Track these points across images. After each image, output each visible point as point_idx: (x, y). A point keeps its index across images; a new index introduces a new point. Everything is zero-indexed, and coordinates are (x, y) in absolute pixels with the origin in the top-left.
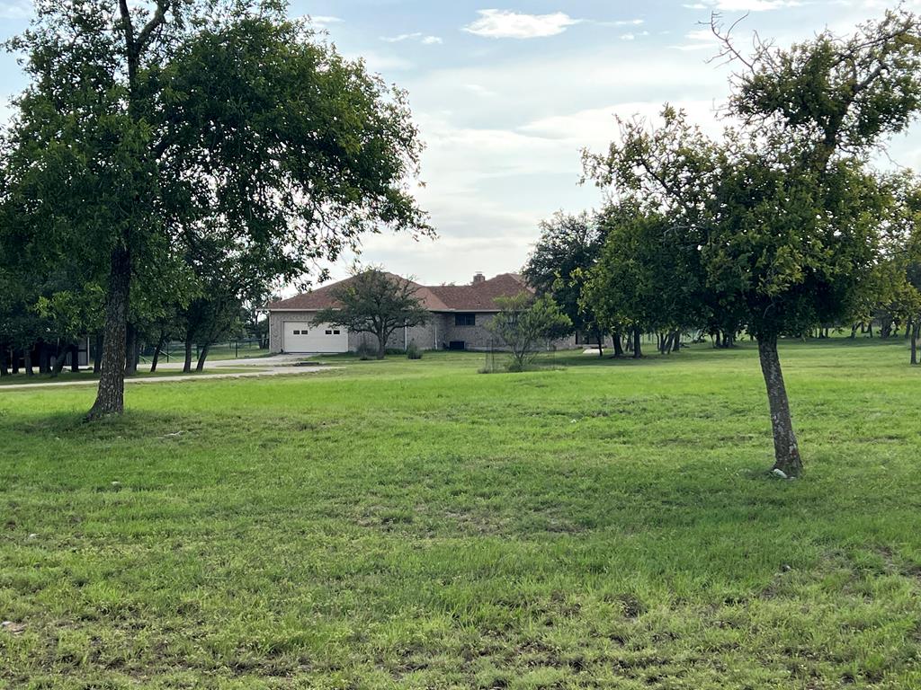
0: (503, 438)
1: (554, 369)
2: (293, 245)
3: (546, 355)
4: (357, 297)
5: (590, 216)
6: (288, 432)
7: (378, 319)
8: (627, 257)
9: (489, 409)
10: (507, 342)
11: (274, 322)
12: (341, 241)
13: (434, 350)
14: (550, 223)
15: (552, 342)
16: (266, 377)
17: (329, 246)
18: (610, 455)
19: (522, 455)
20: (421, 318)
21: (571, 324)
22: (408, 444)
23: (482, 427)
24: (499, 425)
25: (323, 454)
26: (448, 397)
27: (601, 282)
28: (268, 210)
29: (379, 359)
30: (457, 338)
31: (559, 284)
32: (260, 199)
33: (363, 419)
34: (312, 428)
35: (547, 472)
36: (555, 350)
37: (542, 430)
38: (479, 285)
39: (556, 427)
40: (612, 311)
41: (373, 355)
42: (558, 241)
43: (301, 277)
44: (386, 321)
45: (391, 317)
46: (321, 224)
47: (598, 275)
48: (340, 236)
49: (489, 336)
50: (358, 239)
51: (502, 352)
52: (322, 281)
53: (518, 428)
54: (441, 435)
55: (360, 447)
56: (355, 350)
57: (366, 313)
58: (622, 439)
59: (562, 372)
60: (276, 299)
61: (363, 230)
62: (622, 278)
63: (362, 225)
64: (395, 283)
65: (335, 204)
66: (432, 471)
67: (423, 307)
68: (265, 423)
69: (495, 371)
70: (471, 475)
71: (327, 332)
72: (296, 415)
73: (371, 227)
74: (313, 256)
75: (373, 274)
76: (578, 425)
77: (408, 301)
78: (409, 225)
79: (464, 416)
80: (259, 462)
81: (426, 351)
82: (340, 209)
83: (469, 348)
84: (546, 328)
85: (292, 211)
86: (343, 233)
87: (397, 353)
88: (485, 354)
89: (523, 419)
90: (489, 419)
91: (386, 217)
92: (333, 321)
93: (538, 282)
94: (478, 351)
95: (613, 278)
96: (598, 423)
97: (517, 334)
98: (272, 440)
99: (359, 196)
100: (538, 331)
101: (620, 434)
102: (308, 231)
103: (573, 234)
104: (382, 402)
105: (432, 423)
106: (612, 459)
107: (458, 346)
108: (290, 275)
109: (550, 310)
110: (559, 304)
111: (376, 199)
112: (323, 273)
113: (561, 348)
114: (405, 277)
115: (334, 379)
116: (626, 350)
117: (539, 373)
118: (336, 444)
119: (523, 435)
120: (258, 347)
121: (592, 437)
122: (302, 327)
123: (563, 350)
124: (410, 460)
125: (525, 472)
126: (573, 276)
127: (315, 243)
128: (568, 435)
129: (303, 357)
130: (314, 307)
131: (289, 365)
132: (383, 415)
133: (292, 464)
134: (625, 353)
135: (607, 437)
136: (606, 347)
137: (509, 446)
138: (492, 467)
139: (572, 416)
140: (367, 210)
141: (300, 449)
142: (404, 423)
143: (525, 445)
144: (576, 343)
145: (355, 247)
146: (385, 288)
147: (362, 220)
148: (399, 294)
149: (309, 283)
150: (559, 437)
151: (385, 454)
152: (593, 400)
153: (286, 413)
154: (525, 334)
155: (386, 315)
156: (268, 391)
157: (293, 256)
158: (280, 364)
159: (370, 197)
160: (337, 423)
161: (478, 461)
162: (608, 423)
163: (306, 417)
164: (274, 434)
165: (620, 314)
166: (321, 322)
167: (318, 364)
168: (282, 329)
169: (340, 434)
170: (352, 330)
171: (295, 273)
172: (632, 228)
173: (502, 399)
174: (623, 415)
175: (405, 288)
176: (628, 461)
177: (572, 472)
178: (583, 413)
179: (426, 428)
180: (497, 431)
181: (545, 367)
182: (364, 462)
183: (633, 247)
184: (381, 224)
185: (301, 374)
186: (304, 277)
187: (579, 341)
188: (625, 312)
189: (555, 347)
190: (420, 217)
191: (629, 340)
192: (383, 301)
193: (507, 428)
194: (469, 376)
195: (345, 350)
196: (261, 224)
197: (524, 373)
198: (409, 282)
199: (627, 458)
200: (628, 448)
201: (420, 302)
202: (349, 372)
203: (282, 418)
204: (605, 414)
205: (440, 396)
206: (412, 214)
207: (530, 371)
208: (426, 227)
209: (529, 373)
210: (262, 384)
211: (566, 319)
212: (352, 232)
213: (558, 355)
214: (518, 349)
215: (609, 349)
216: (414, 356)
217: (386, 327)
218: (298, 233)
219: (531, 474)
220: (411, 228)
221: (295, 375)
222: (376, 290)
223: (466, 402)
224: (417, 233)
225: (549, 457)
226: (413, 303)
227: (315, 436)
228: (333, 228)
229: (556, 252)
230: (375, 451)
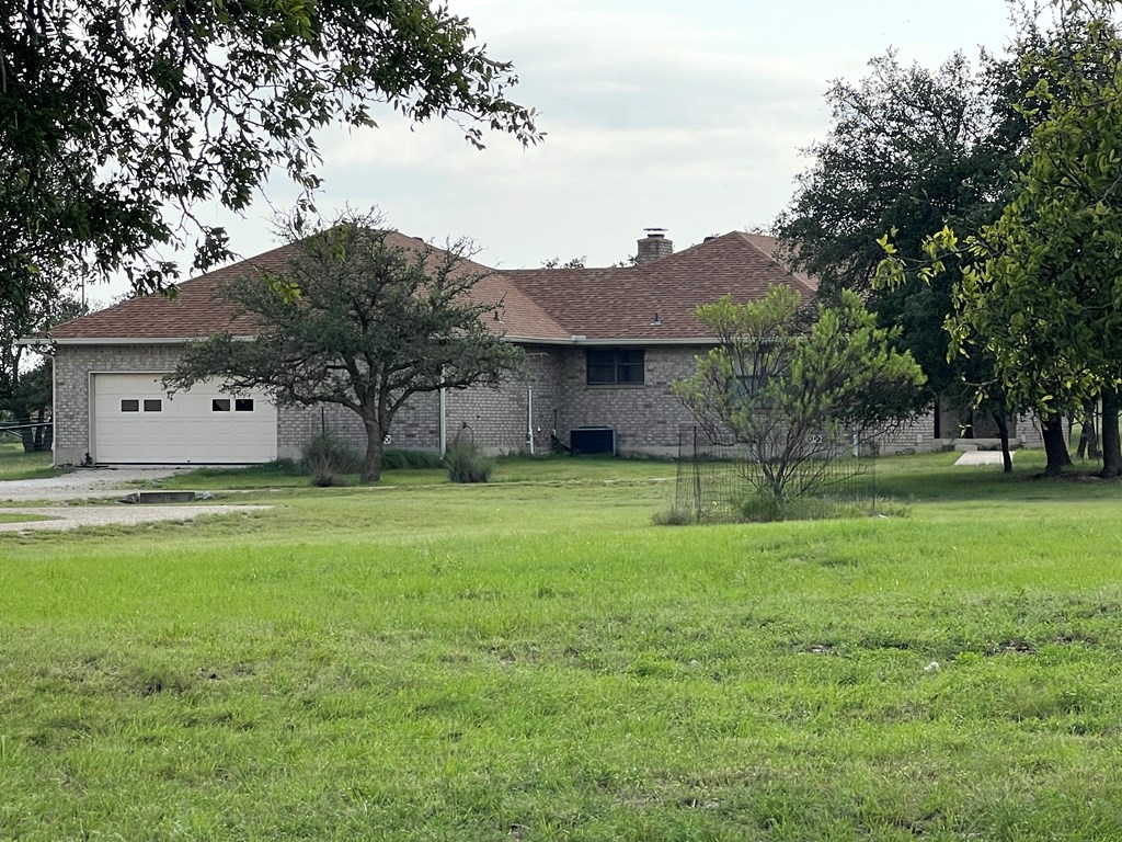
0: (727, 716)
1: (873, 513)
2: (123, 161)
3: (850, 470)
4: (303, 304)
5: (975, 69)
6: (107, 699)
7: (362, 367)
8: (1088, 197)
9: (689, 630)
10: (736, 432)
11: (66, 377)
12: (261, 146)
13: (524, 457)
14: (858, 87)
15: (869, 431)
16: (45, 536)
17: (227, 163)
18: (1040, 766)
19: (786, 768)
20: (486, 362)
21: (923, 379)
22: (456, 736)
23: (668, 685)
24: (717, 678)
25: (211, 764)
26: (566, 595)
27: (1011, 267)
28: (53, 59)
29: (367, 481)
30: (593, 421)
31: (891, 270)
32: (30, 30)
33: (324, 660)
34: (179, 688)
35: (858, 819)
36: (874, 455)
37: (843, 694)
38: (653, 266)
39: (882, 683)
40: (1042, 350)
41: (350, 472)
42: (881, 141)
43: (149, 252)
44: (387, 372)
45: (401, 358)
46: (206, 101)
47: (1003, 247)
48: (259, 134)
49: (687, 418)
50: (310, 142)
51: (726, 460)
52: (207, 263)
53: (773, 688)
54: (550, 710)
55: (317, 743)
56: (296, 455)
57: (328, 349)
58: (1073, 719)
59: (897, 520)
60: (73, 308)
61: (323, 117)
62: (1073, 256)
63: (321, 103)
64: (412, 264)
65: (244, 44)
66: (526, 817)
67: (494, 330)
68: (43, 674)
69: (704, 519)
70: (639, 825)
71: (217, 406)
72: (132, 650)
73: (347, 107)
74: (180, 191)
75: (350, 237)
76: (946, 676)
77: (449, 315)
78: (456, 100)
79: (611, 651)
80: (25, 788)
81: (502, 460)
82: (259, 55)
83: (626, 448)
84: (849, 392)
85: (122, 63)
86: (268, 126)
87: (418, 464)
88: (674, 468)
89: (786, 660)
90: (686, 661)
91: (390, 79)
92: (236, 372)
93: (826, 258)
94: (653, 459)
95: (1047, 258)
96: (1002, 672)
97: (766, 409)
98: (62, 723)
99: (315, 19)
100: (826, 401)
101: (1068, 704)
102: (166, 121)
103: (926, 122)
104: (376, 611)
105: (523, 672)
106: (1048, 777)
107: (593, 445)
108: (116, 248)
109: (859, 339)
110: (885, 322)
111: (361, 29)
112: (210, 243)
113: (891, 449)
114: (440, 244)
115: (239, 541)
116: (1081, 452)
117: (831, 524)
118: (248, 734)
119: (786, 708)
120: (20, 447)
121: (988, 714)
122: (146, 388)
123: (898, 454)
124: (462, 783)
125: (796, 818)
126: (931, 249)
127: (187, 156)
128: (917, 708)
129: (149, 476)
130: (179, 332)
131: (110, 501)
132: (382, 649)
133: (122, 792)
134: (1076, 462)
135: (1029, 713)
136: (1020, 446)
137: (748, 741)
138: (699, 803)
139: (927, 650)
140: (335, 59)
141: (145, 748)
142: (443, 674)
143: (793, 737)
144: (937, 435)
145: (300, 165)
146: (382, 276)
147: (322, 89)
148: (422, 294)
149: (169, 268)
150: (891, 712)
151: (389, 764)
152: (987, 603)
153: (103, 645)
154: (789, 409)
155: (387, 356)
156: (50, 576)
157: (124, 193)
158: (85, 496)
159: (344, 22)
160: (250, 672)
161: (657, 785)
162: (1032, 671)
163: (160, 655)
164: (68, 707)
165: (1069, 361)
166: (201, 375)
167: (191, 498)
168: (89, 395)
169: (255, 706)
170: (287, 398)
171: (129, 239)
172: (1100, 114)
173: (725, 602)
174: (1076, 646)
175: (443, 274)
176: (1094, 785)
177: (929, 817)
178: (959, 641)
179: (507, 687)
180: (711, 698)
181: (849, 506)
182: (331, 791)
183: (1104, 168)
184: (376, 101)
185: (144, 529)
186: (157, 253)
187: (943, 428)
188: (1081, 355)
189: (874, 446)
190: (487, 80)
191: (1087, 428)
192: (377, 313)
193: (742, 688)
194: (628, 533)
195: (267, 453)
196: (31, 100)
197: (787, 524)
198: (451, 259)
199: (1088, 777)
200: (1092, 745)
201: (483, 317)
202: (281, 523)
203: (91, 660)
204: (1022, 646)
205: (544, 593)
206: (466, 71)
207: (803, 518)
208: (506, 107)
209: (800, 525)
210: (33, 554)
211: (907, 365)
212: (293, 123)
213: (883, 469)
214: (769, 453)
215: (1030, 451)
216: (465, 471)
217: (386, 389)
218: (139, 126)
219: (811, 822)
220: (461, 109)
221: (128, 532)
222: (358, 282)
223: (620, 612)
224: (477, 125)
225: (864, 771)
226: (465, 318)
227: (187, 710)
228: (238, 111)
229: (878, 171)
230: (360, 755)
